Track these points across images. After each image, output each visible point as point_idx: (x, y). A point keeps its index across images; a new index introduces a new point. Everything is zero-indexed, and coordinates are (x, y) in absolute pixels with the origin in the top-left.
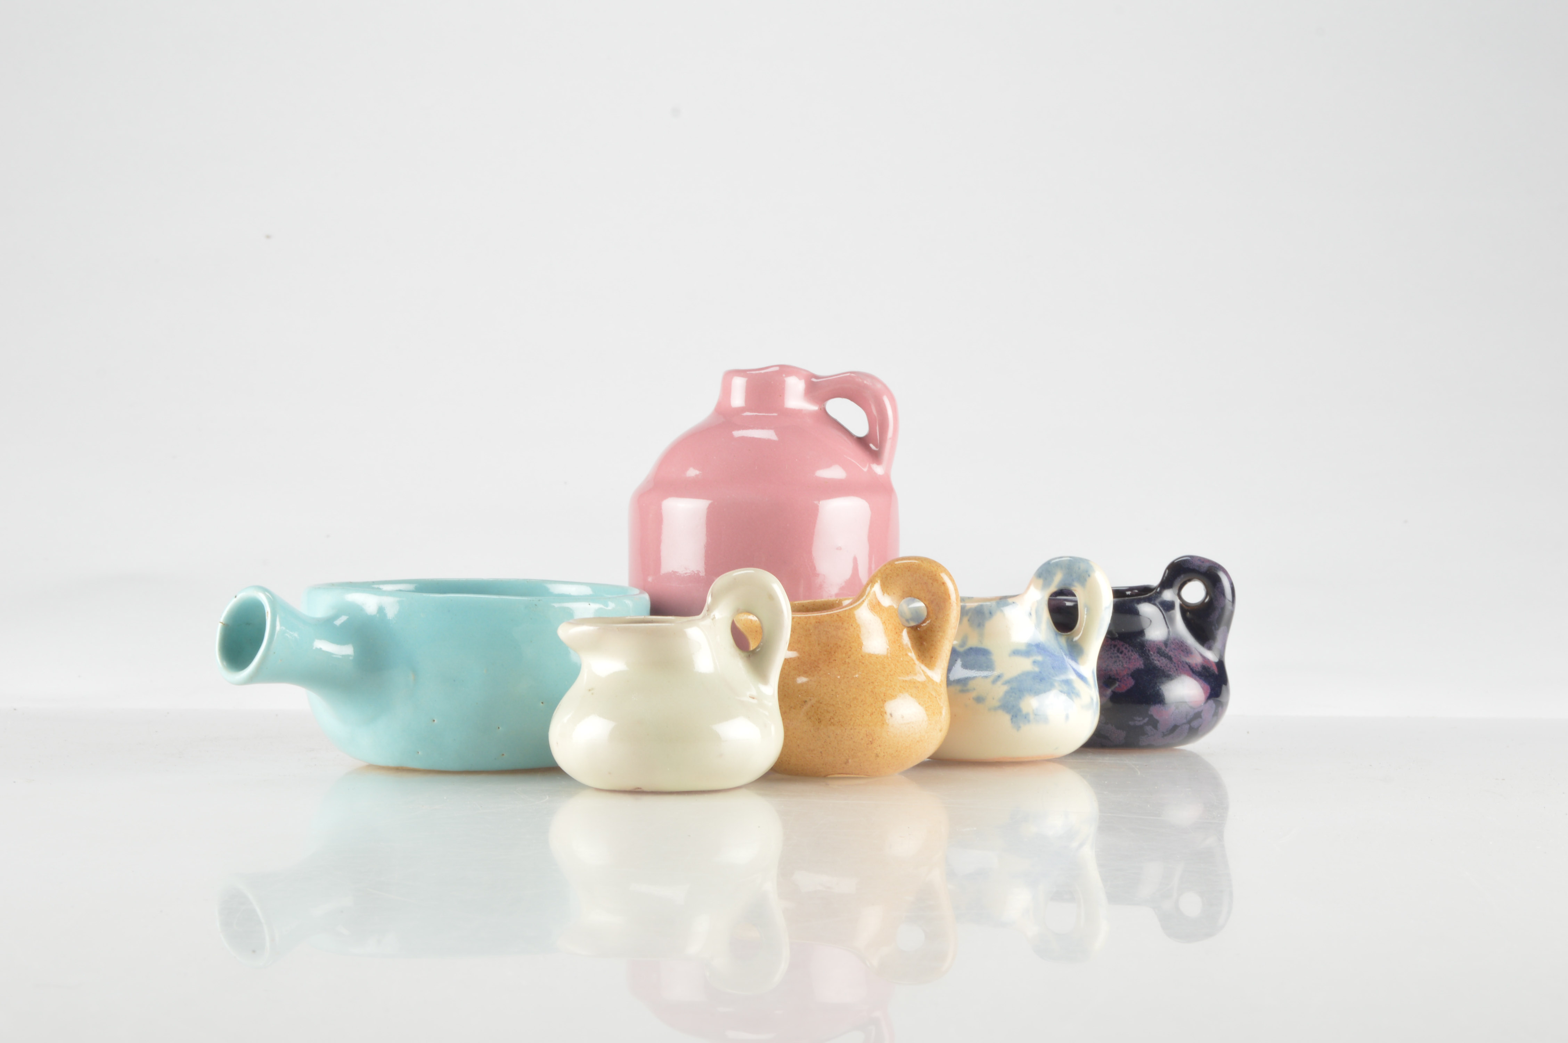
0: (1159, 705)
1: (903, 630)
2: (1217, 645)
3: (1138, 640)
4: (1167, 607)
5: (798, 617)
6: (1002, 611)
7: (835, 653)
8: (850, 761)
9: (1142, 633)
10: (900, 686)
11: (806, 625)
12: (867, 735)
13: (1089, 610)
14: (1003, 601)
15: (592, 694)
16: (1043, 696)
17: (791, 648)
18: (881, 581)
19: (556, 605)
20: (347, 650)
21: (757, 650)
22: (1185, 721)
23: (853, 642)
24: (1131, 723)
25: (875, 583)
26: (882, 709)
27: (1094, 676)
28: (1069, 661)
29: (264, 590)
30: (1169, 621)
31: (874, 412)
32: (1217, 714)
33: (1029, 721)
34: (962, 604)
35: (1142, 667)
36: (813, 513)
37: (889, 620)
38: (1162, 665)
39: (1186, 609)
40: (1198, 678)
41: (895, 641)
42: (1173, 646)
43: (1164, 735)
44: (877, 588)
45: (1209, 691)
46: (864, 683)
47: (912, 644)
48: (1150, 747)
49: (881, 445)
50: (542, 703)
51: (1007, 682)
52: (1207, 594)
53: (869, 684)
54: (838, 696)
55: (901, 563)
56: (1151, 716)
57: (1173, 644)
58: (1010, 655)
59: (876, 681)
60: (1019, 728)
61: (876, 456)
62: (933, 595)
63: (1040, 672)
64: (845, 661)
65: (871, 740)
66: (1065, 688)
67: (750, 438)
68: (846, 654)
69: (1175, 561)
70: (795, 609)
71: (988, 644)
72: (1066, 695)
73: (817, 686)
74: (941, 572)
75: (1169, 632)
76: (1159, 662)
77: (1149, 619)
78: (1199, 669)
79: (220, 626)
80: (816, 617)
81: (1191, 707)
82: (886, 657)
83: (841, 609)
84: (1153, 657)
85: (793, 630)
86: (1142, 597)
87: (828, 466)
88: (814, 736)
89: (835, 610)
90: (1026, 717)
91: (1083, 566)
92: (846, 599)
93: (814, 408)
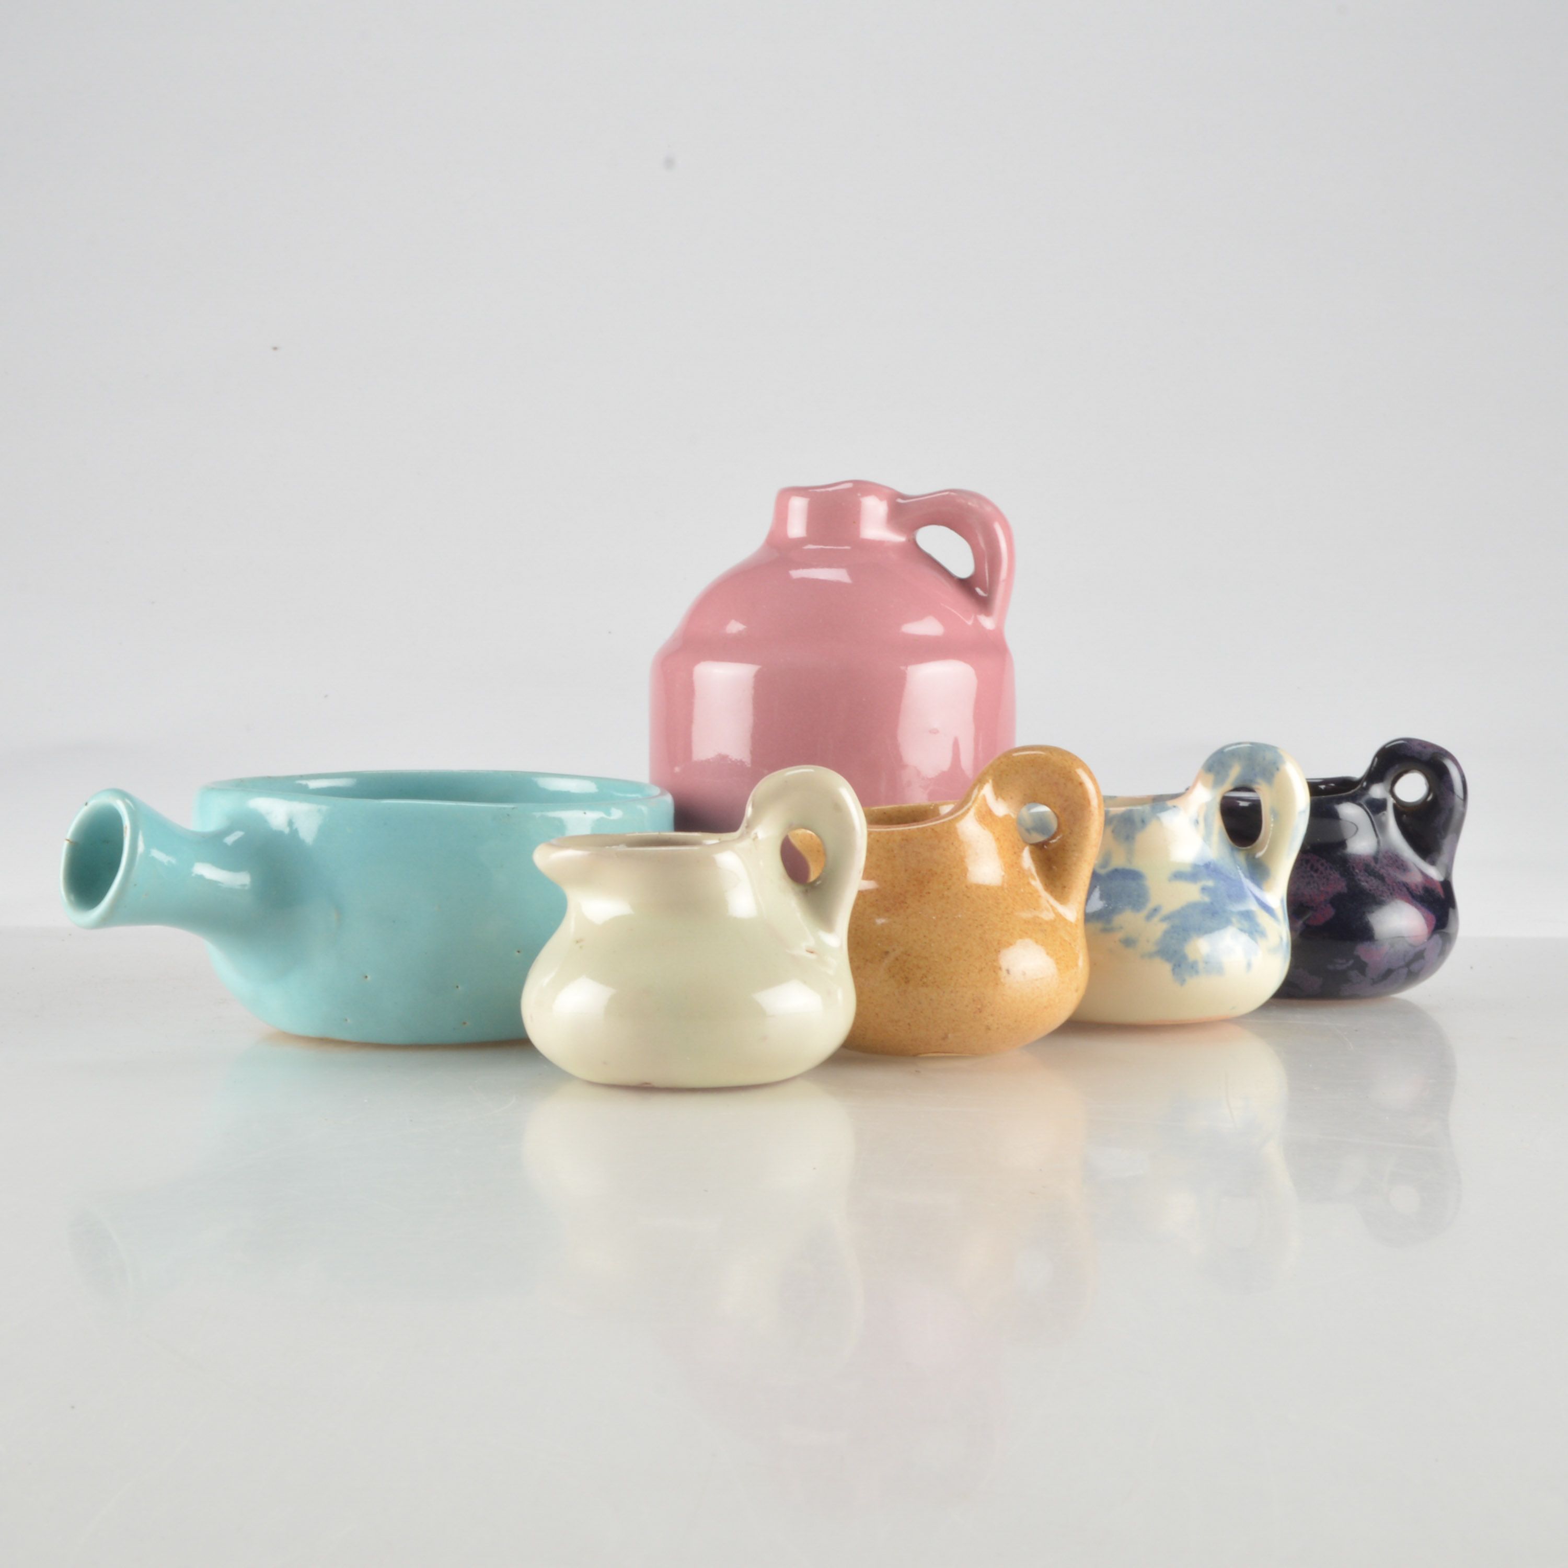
0: (1369, 942)
1: (1023, 849)
2: (1443, 859)
3: (1339, 854)
4: (1376, 807)
5: (876, 832)
6: (1158, 819)
7: (929, 882)
8: (950, 1035)
9: (1342, 844)
10: (1021, 930)
11: (888, 843)
12: (974, 1001)
13: (1276, 814)
14: (1160, 802)
15: (581, 947)
16: (1216, 935)
17: (867, 875)
18: (993, 780)
19: (538, 814)
20: (240, 880)
21: (818, 883)
22: (1402, 963)
23: (954, 867)
24: (1331, 967)
25: (984, 784)
26: (995, 964)
27: (1283, 906)
28: (1248, 884)
29: (124, 795)
30: (1379, 828)
31: (982, 544)
32: (1443, 953)
33: (1197, 972)
34: (1106, 809)
35: (1345, 890)
36: (899, 683)
37: (1004, 835)
38: (1371, 888)
39: (1402, 810)
40: (1419, 905)
41: (1012, 866)
42: (1385, 861)
43: (1374, 982)
44: (987, 791)
45: (1434, 922)
46: (970, 925)
47: (1037, 868)
48: (1353, 997)
49: (991, 589)
50: (519, 952)
51: (1167, 918)
52: (1430, 790)
53: (977, 927)
54: (932, 945)
55: (1021, 755)
56: (1358, 957)
57: (1385, 858)
58: (1170, 880)
59: (986, 922)
60: (1183, 982)
61: (984, 604)
62: (1066, 801)
63: (1212, 903)
64: (943, 895)
65: (979, 1006)
66: (1246, 925)
67: (813, 579)
68: (945, 883)
69: (1387, 747)
70: (874, 820)
71: (1139, 864)
72: (1247, 934)
73: (904, 930)
74: (1078, 768)
75: (1378, 842)
76: (1367, 883)
77: (1355, 825)
78: (1420, 892)
79: (66, 844)
80: (903, 833)
81: (1411, 945)
82: (1001, 888)
83: (937, 820)
84: (1359, 877)
85: (870, 850)
86: (1344, 794)
87: (919, 617)
88: (899, 1002)
89: (928, 822)
90: (1193, 968)
91: (1269, 756)
92: (943, 804)
93: (899, 538)
